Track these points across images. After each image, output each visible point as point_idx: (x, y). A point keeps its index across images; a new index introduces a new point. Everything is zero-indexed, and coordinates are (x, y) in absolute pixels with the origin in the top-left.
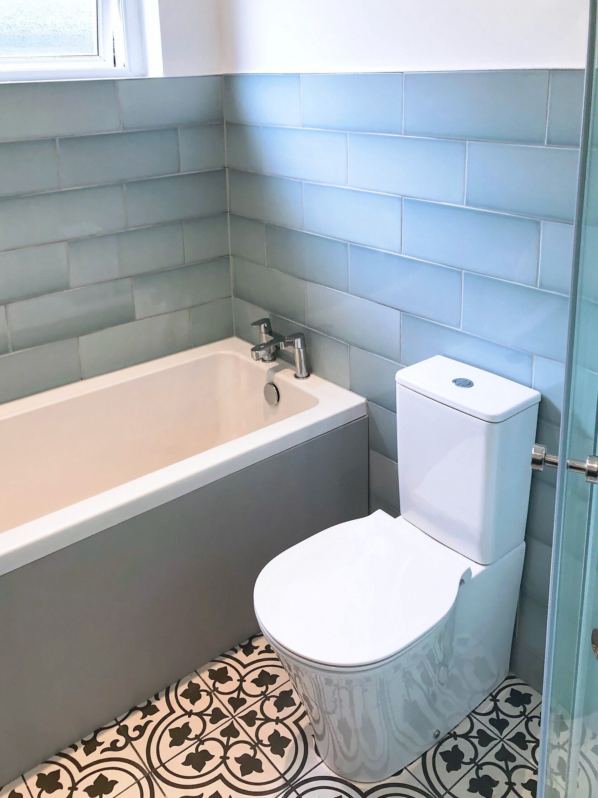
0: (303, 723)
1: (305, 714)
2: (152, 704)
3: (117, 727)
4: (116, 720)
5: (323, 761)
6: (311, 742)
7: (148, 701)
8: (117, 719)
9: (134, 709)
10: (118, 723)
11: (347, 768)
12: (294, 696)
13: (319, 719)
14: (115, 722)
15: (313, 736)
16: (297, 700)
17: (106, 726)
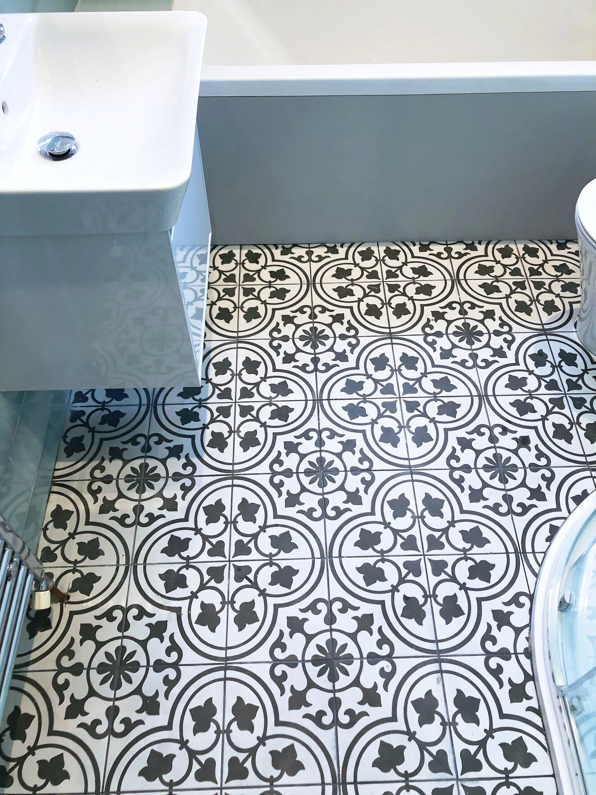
0: (575, 306)
1: (579, 302)
2: (475, 245)
3: (446, 246)
4: (446, 242)
5: (576, 332)
6: (575, 318)
7: (473, 242)
8: (448, 242)
9: (461, 242)
10: (447, 245)
11: (589, 343)
12: (579, 288)
13: (587, 310)
14: (445, 243)
15: (578, 316)
16: (579, 293)
17: (438, 242)
